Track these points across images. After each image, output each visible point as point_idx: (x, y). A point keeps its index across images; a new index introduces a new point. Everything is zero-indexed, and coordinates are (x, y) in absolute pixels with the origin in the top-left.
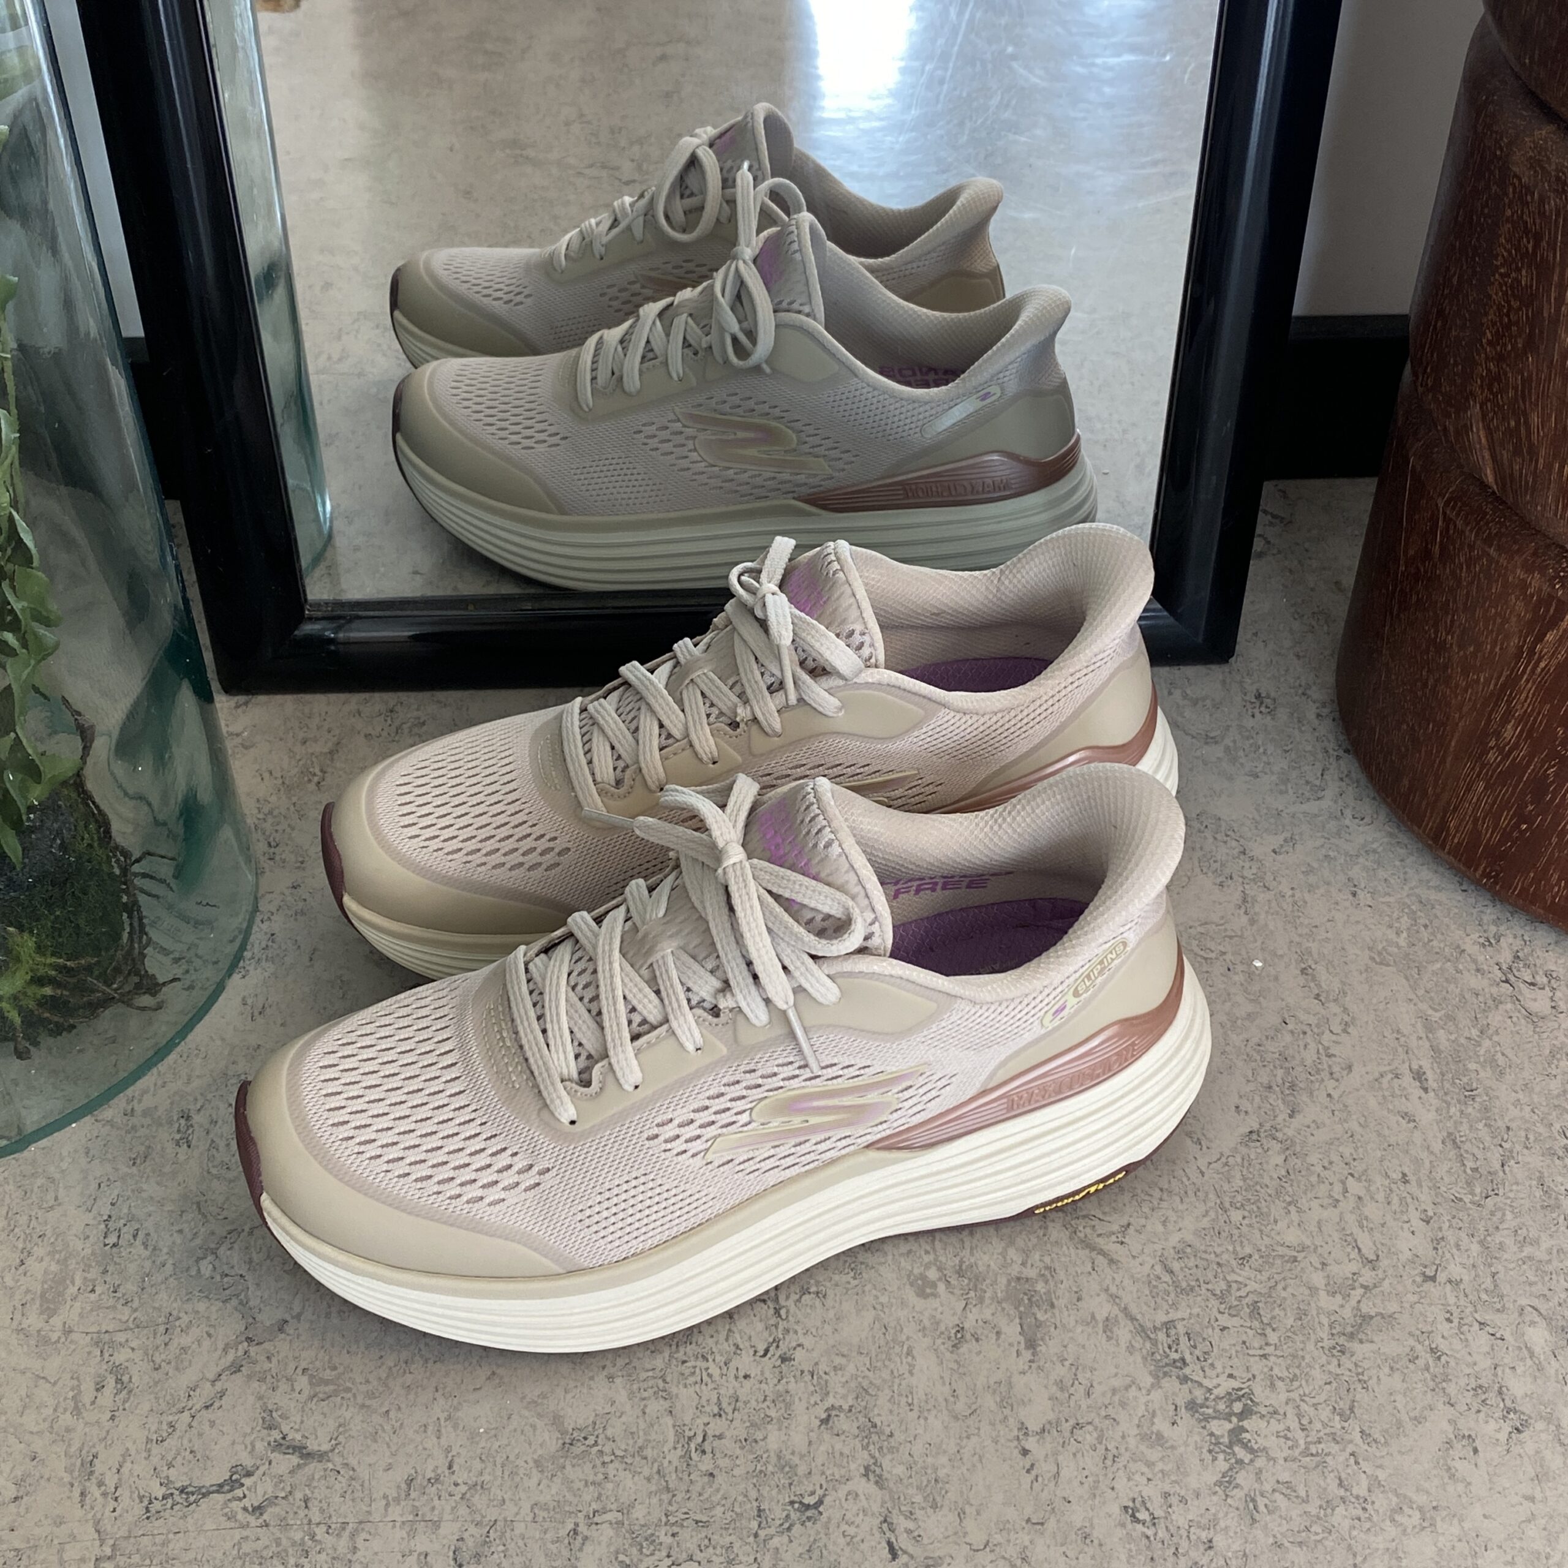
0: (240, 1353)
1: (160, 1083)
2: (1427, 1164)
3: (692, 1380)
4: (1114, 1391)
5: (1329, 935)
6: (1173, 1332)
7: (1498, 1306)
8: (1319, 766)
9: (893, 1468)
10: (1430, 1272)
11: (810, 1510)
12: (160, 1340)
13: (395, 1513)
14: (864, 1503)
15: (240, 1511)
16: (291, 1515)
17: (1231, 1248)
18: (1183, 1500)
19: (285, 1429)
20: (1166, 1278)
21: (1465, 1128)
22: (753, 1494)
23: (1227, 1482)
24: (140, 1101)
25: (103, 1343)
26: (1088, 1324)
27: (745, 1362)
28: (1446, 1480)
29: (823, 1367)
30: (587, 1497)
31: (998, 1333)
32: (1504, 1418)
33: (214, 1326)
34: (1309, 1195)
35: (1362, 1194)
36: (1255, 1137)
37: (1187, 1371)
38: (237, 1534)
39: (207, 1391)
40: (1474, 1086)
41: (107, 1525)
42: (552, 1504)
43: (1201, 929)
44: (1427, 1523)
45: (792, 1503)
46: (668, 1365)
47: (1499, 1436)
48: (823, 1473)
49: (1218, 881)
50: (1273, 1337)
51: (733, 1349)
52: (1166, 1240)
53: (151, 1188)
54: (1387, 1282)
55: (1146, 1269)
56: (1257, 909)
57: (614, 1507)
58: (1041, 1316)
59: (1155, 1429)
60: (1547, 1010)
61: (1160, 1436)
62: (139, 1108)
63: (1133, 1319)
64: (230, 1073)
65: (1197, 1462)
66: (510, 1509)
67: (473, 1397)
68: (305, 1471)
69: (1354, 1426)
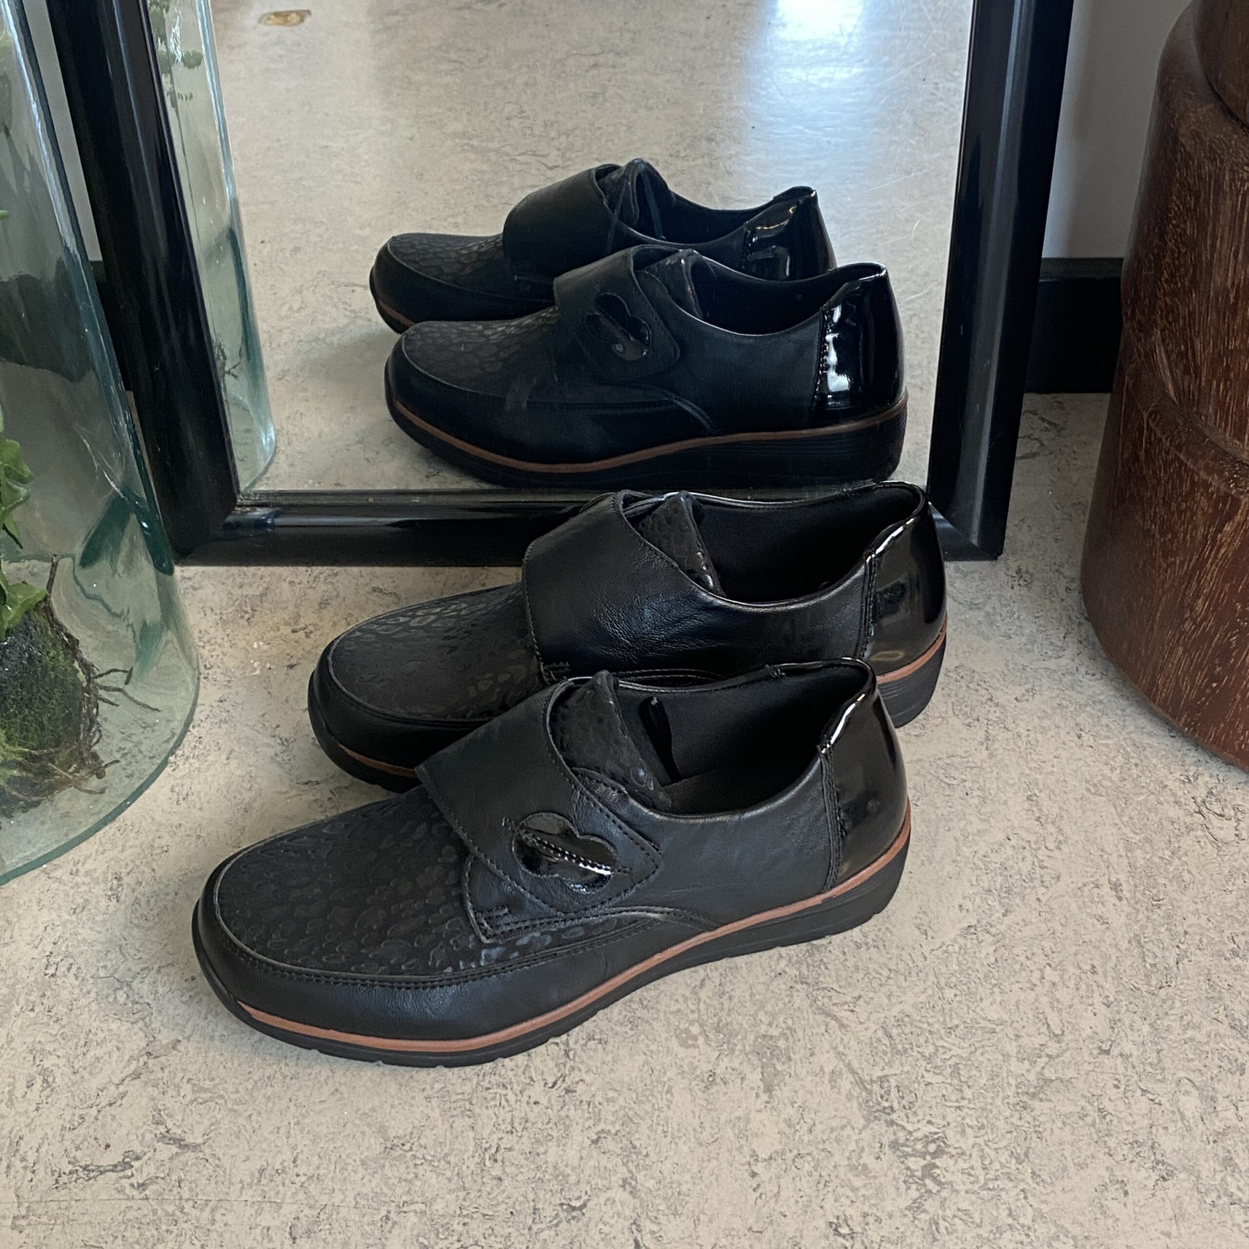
0: (141, 1063)
1: (101, 850)
2: (1114, 958)
3: (493, 1103)
4: (832, 1130)
5: (1055, 770)
6: (886, 1085)
7: (1159, 1077)
8: (1063, 631)
9: (644, 1181)
10: (1105, 1047)
11: (575, 1211)
12: (80, 1051)
13: (247, 1195)
14: (619, 1208)
15: (127, 1186)
16: (167, 1192)
17: (941, 1020)
18: (878, 1220)
19: (170, 1125)
20: (886, 1041)
21: (1149, 931)
22: (531, 1196)
23: (916, 1207)
24: (83, 864)
25: (35, 1052)
26: (816, 1075)
27: (537, 1091)
28: (1099, 1216)
29: (598, 1098)
30: (399, 1191)
31: (742, 1078)
32: (1153, 1168)
33: (123, 1042)
34: (1012, 980)
35: (1056, 980)
36: (972, 930)
37: (894, 1116)
38: (124, 1204)
39: (112, 1092)
40: (1161, 897)
41: (25, 1193)
42: (371, 1195)
43: (948, 761)
45: (562, 1205)
46: (475, 1090)
47: (1146, 1182)
48: (589, 1183)
49: (967, 721)
50: (968, 1093)
51: (528, 1081)
52: (889, 1010)
53: (85, 933)
54: (1068, 1054)
55: (869, 1033)
56: (997, 746)
57: (419, 1200)
58: (779, 1067)
59: (862, 1161)
60: (1231, 838)
61: (865, 1167)
62: (82, 871)
63: (854, 1072)
64: (156, 845)
65: (893, 1190)
66: (338, 1198)
67: (318, 1107)
68: (182, 1158)
69: (1027, 1168)
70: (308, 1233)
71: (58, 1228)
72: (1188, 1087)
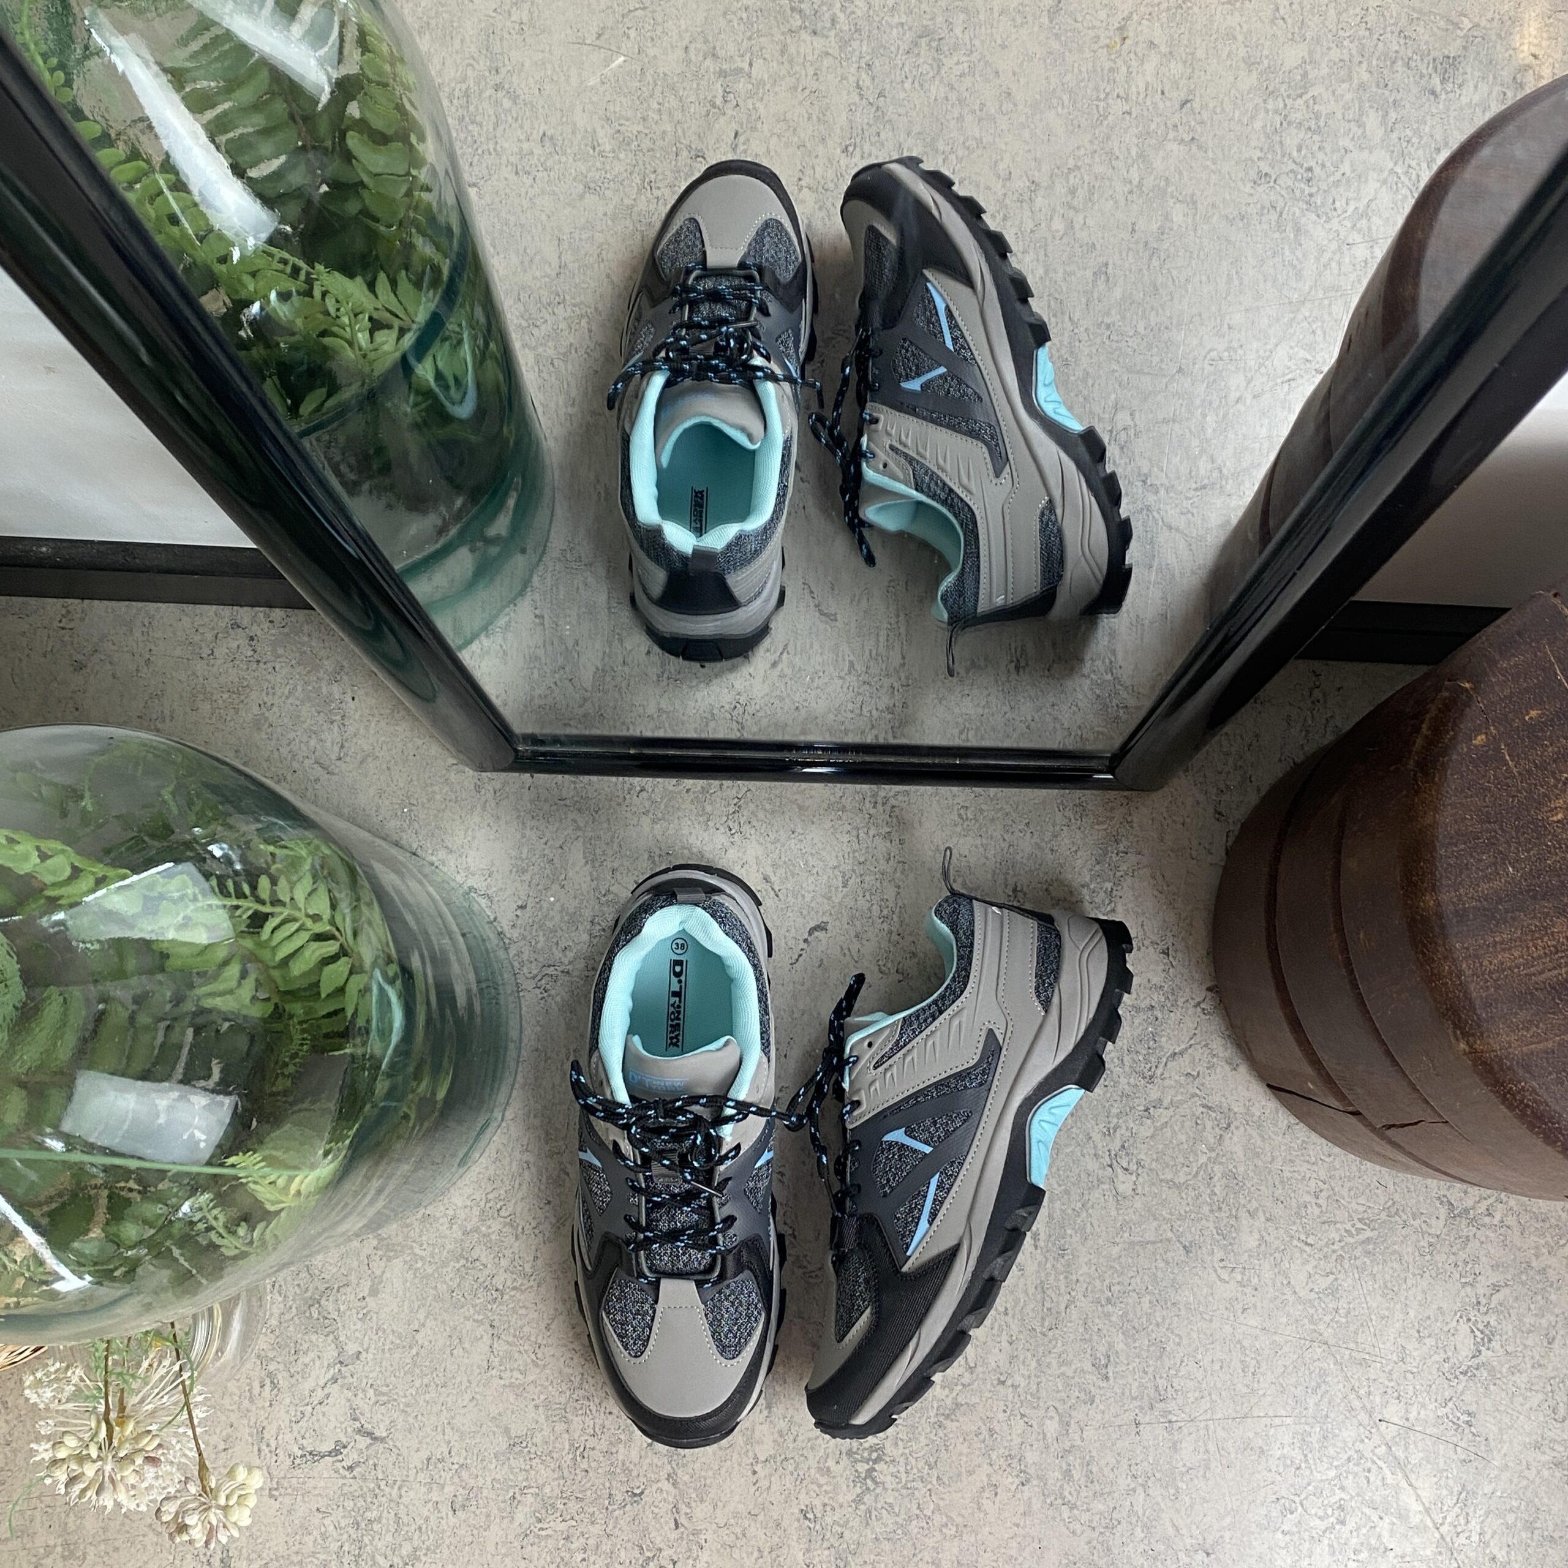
0: (337, 1370)
4: (809, 1440)
7: (1035, 1405)
9: (683, 1477)
10: (1003, 1378)
11: (636, 1497)
12: (292, 1358)
13: (421, 1477)
14: (665, 1495)
15: (341, 1468)
16: (367, 1473)
18: (833, 1509)
19: (363, 1421)
21: (1052, 1278)
22: (607, 1485)
23: (859, 1500)
25: (262, 1358)
28: (976, 1510)
30: (521, 1478)
32: (1017, 1476)
33: (322, 1352)
38: (341, 1481)
39: (320, 1394)
40: (1067, 1247)
41: (273, 1469)
42: (502, 1480)
44: (959, 1535)
45: (628, 1492)
47: (1011, 1486)
48: (646, 1476)
57: (534, 1485)
58: (777, 1388)
59: (826, 1466)
60: (1130, 1192)
61: (828, 1469)
65: (845, 1487)
66: (480, 1481)
67: (463, 1411)
68: (374, 1448)
69: (935, 1473)
70: (464, 1506)
71: (299, 1498)
72: (1052, 1412)
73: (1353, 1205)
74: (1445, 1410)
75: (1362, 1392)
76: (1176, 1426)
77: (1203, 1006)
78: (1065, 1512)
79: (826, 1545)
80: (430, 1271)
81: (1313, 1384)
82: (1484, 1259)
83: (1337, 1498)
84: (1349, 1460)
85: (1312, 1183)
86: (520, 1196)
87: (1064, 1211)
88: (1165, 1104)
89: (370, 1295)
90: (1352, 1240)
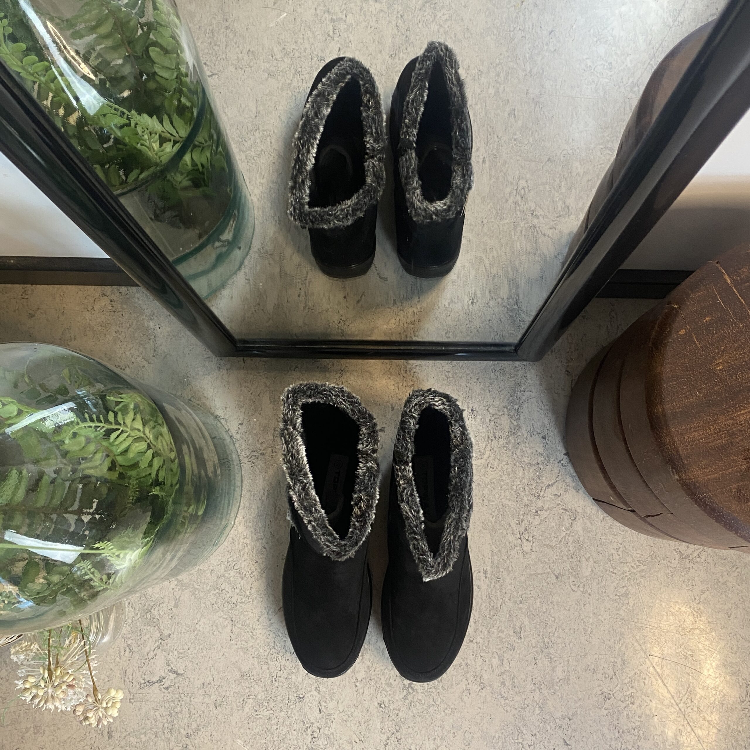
4: (381, 670)
7: (487, 651)
9: (323, 689)
11: (301, 699)
12: (139, 638)
13: (200, 692)
14: (314, 698)
15: (162, 688)
16: (175, 690)
18: (393, 702)
19: (172, 666)
21: (493, 592)
22: (287, 693)
23: (405, 698)
27: (288, 655)
28: (460, 701)
30: (247, 691)
32: (480, 685)
38: (163, 694)
39: (152, 654)
40: (500, 577)
41: (131, 690)
44: (453, 713)
45: (297, 697)
47: (477, 690)
57: (253, 694)
58: (366, 646)
59: (390, 682)
60: (529, 551)
61: (391, 684)
65: (398, 692)
66: (228, 693)
67: (219, 660)
68: (178, 679)
69: (441, 684)
70: (220, 705)
71: (144, 703)
72: (495, 655)
73: (635, 555)
74: (680, 650)
75: (641, 642)
76: (553, 660)
77: (562, 462)
78: (502, 701)
79: (390, 719)
80: (202, 595)
81: (618, 639)
82: (696, 578)
83: (630, 692)
84: (635, 674)
85: (616, 543)
86: (243, 559)
87: (499, 560)
88: (546, 508)
89: (174, 607)
90: (635, 571)
